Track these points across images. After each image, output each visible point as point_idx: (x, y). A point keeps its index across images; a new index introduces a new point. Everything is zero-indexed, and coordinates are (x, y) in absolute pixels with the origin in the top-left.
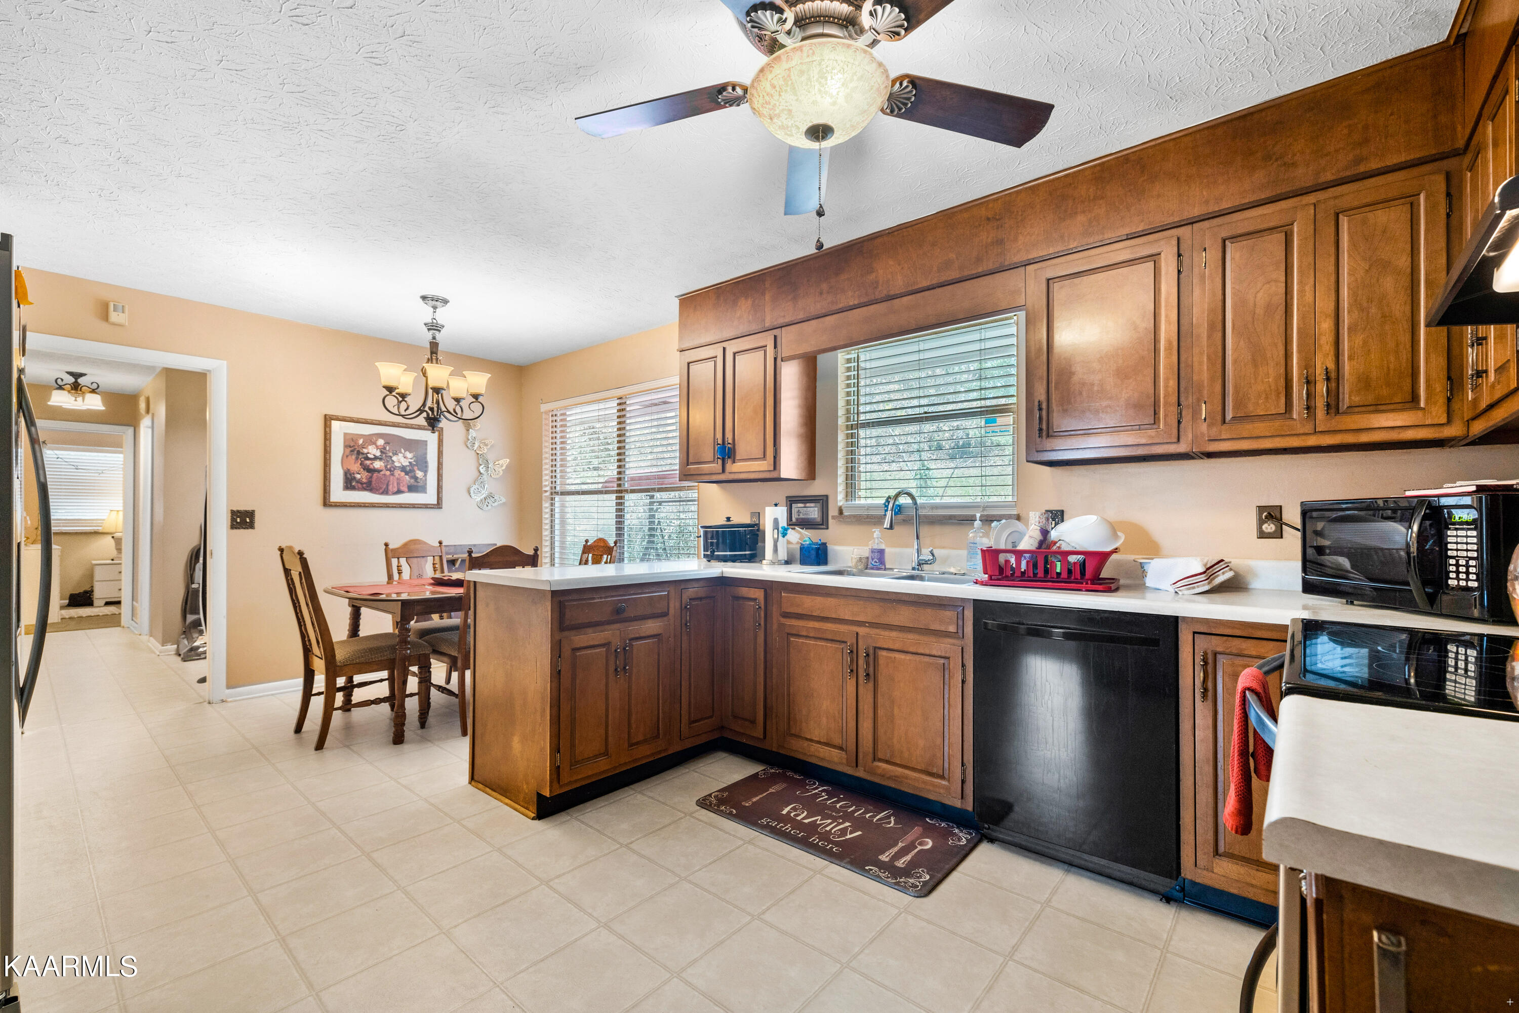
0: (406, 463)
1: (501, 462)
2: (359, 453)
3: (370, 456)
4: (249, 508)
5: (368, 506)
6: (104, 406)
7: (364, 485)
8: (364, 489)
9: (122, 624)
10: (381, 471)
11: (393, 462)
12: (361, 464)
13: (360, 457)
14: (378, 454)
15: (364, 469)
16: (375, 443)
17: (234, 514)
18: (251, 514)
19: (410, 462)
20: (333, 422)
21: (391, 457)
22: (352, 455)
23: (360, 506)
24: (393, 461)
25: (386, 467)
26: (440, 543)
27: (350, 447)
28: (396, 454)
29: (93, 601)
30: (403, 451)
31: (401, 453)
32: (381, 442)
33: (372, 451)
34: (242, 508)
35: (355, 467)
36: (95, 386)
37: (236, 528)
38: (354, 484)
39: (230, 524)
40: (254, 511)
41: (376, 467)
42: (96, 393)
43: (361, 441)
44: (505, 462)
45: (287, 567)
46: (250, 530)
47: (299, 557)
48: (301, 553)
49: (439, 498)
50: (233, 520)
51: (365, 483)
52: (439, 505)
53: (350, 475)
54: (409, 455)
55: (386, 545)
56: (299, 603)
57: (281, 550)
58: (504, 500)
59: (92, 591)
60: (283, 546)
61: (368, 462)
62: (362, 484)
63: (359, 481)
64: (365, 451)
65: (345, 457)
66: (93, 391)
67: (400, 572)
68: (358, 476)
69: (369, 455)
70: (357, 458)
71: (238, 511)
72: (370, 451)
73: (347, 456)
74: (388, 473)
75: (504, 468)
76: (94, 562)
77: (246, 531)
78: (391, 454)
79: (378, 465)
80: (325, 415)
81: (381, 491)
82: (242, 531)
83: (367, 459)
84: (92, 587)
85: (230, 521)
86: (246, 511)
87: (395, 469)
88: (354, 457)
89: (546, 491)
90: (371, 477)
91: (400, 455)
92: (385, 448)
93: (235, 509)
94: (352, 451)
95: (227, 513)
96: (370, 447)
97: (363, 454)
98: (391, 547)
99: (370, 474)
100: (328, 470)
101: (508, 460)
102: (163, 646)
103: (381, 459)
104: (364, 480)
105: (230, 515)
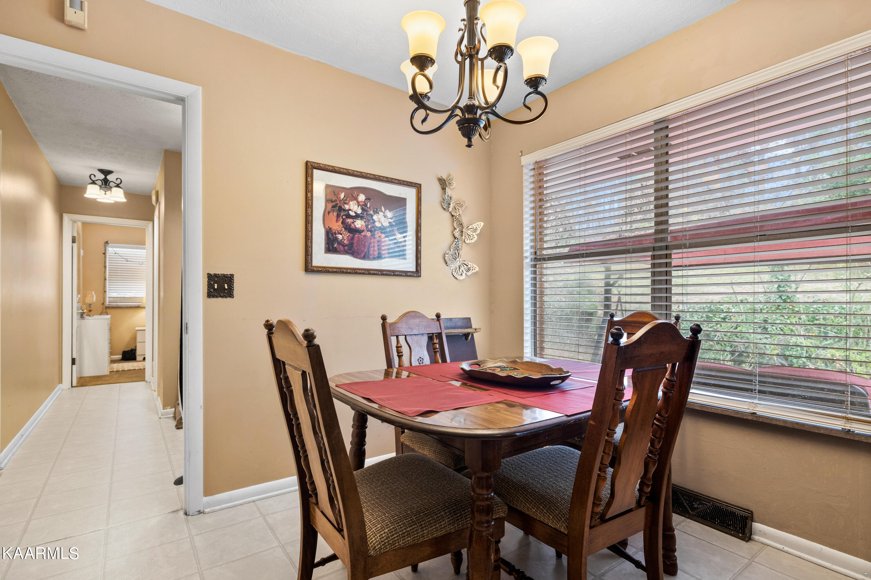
0: (386, 224)
1: (474, 226)
2: (341, 209)
3: (352, 213)
4: (227, 272)
5: (350, 273)
6: (126, 198)
7: (346, 248)
8: (346, 252)
9: (146, 379)
10: (363, 231)
11: (374, 222)
12: (342, 223)
13: (342, 214)
14: (359, 211)
15: (346, 229)
16: (356, 199)
17: (212, 279)
18: (229, 279)
19: (389, 223)
20: (315, 171)
21: (372, 216)
22: (333, 211)
23: (343, 273)
24: (373, 219)
25: (367, 226)
26: (438, 316)
27: (332, 202)
28: (376, 212)
29: (136, 357)
30: (383, 209)
31: (382, 211)
32: (362, 198)
33: (354, 208)
34: (220, 271)
35: (337, 226)
36: (118, 182)
37: (214, 297)
38: (335, 245)
39: (206, 291)
40: (232, 276)
41: (357, 226)
42: (120, 187)
43: (342, 196)
44: (480, 225)
45: (278, 356)
46: (229, 299)
47: (305, 343)
48: (309, 336)
49: (418, 265)
50: (210, 286)
51: (346, 245)
52: (417, 273)
53: (332, 235)
54: (389, 214)
55: (384, 318)
56: (297, 419)
57: (269, 326)
58: (477, 269)
59: (135, 350)
60: (274, 321)
61: (349, 221)
62: (344, 246)
63: (340, 243)
64: (347, 207)
65: (326, 214)
66: (118, 186)
67: (400, 357)
68: (340, 237)
69: (350, 212)
70: (338, 216)
71: (215, 275)
72: (351, 208)
73: (329, 213)
74: (369, 234)
75: (478, 232)
76: (137, 328)
77: (224, 300)
78: (372, 212)
79: (359, 224)
80: (307, 163)
81: (362, 255)
82: (220, 299)
83: (349, 216)
84: (136, 346)
85: (207, 287)
86: (225, 276)
87: (375, 230)
88: (335, 214)
89: (526, 257)
90: (353, 238)
91: (381, 214)
92: (366, 205)
93: (212, 273)
94: (333, 207)
95: (203, 277)
96: (351, 203)
97: (344, 210)
98: (389, 321)
99: (351, 235)
100: (309, 228)
101: (482, 224)
102: (164, 409)
103: (362, 218)
104: (346, 242)
105: (207, 280)
